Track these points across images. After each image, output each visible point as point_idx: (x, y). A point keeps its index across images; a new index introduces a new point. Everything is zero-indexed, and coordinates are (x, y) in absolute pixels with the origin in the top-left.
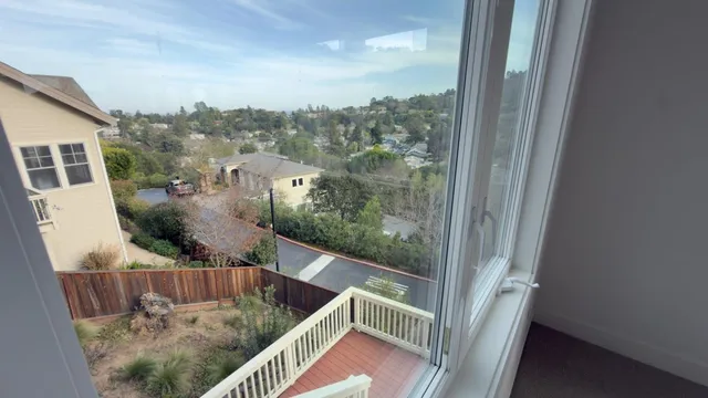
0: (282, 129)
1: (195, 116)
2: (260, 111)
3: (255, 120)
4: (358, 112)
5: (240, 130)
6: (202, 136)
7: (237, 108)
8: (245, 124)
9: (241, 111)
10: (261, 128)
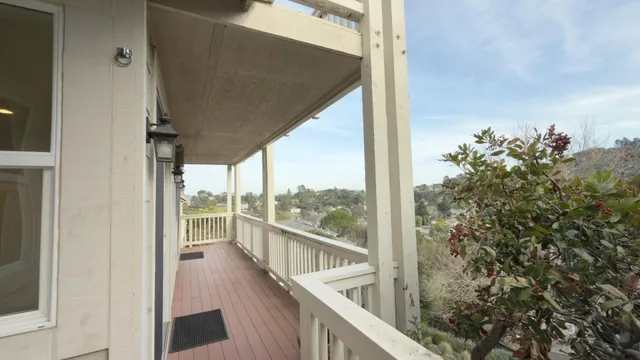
0: (360, 204)
1: (297, 196)
2: (344, 191)
3: (339, 198)
4: (431, 189)
5: (326, 205)
6: (299, 210)
7: (326, 189)
8: (331, 200)
9: (329, 191)
10: (342, 204)
